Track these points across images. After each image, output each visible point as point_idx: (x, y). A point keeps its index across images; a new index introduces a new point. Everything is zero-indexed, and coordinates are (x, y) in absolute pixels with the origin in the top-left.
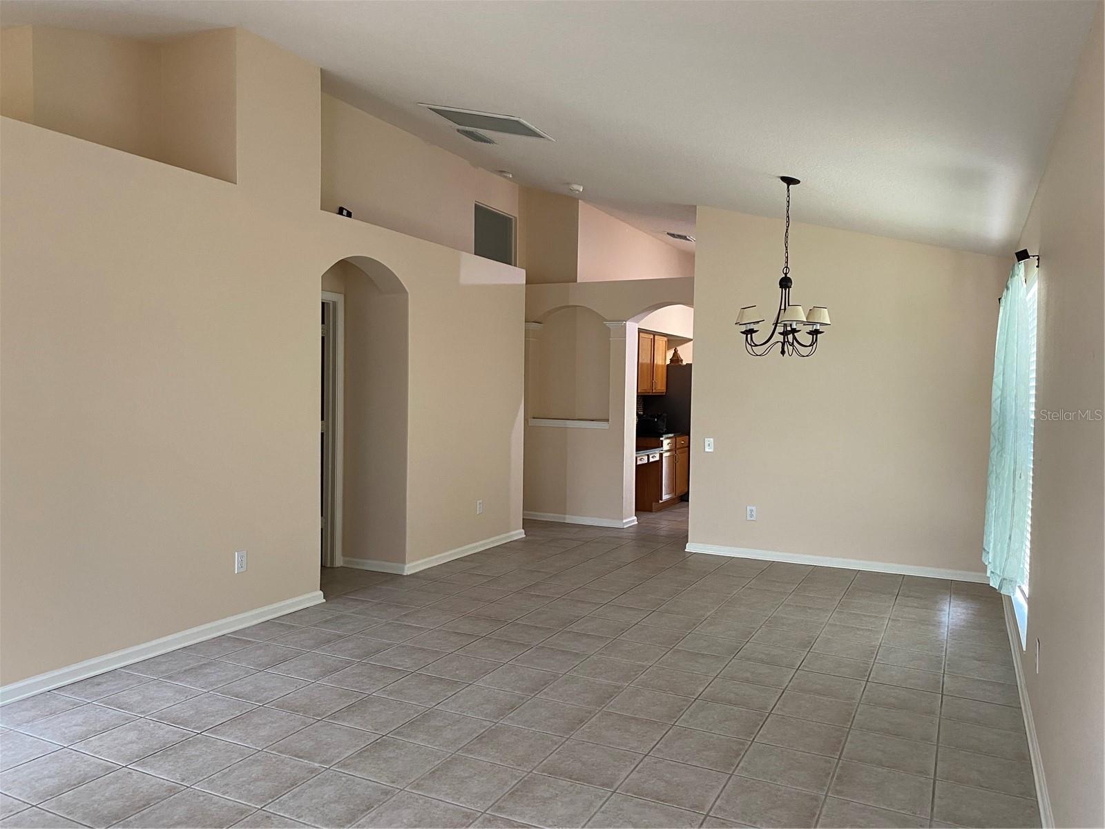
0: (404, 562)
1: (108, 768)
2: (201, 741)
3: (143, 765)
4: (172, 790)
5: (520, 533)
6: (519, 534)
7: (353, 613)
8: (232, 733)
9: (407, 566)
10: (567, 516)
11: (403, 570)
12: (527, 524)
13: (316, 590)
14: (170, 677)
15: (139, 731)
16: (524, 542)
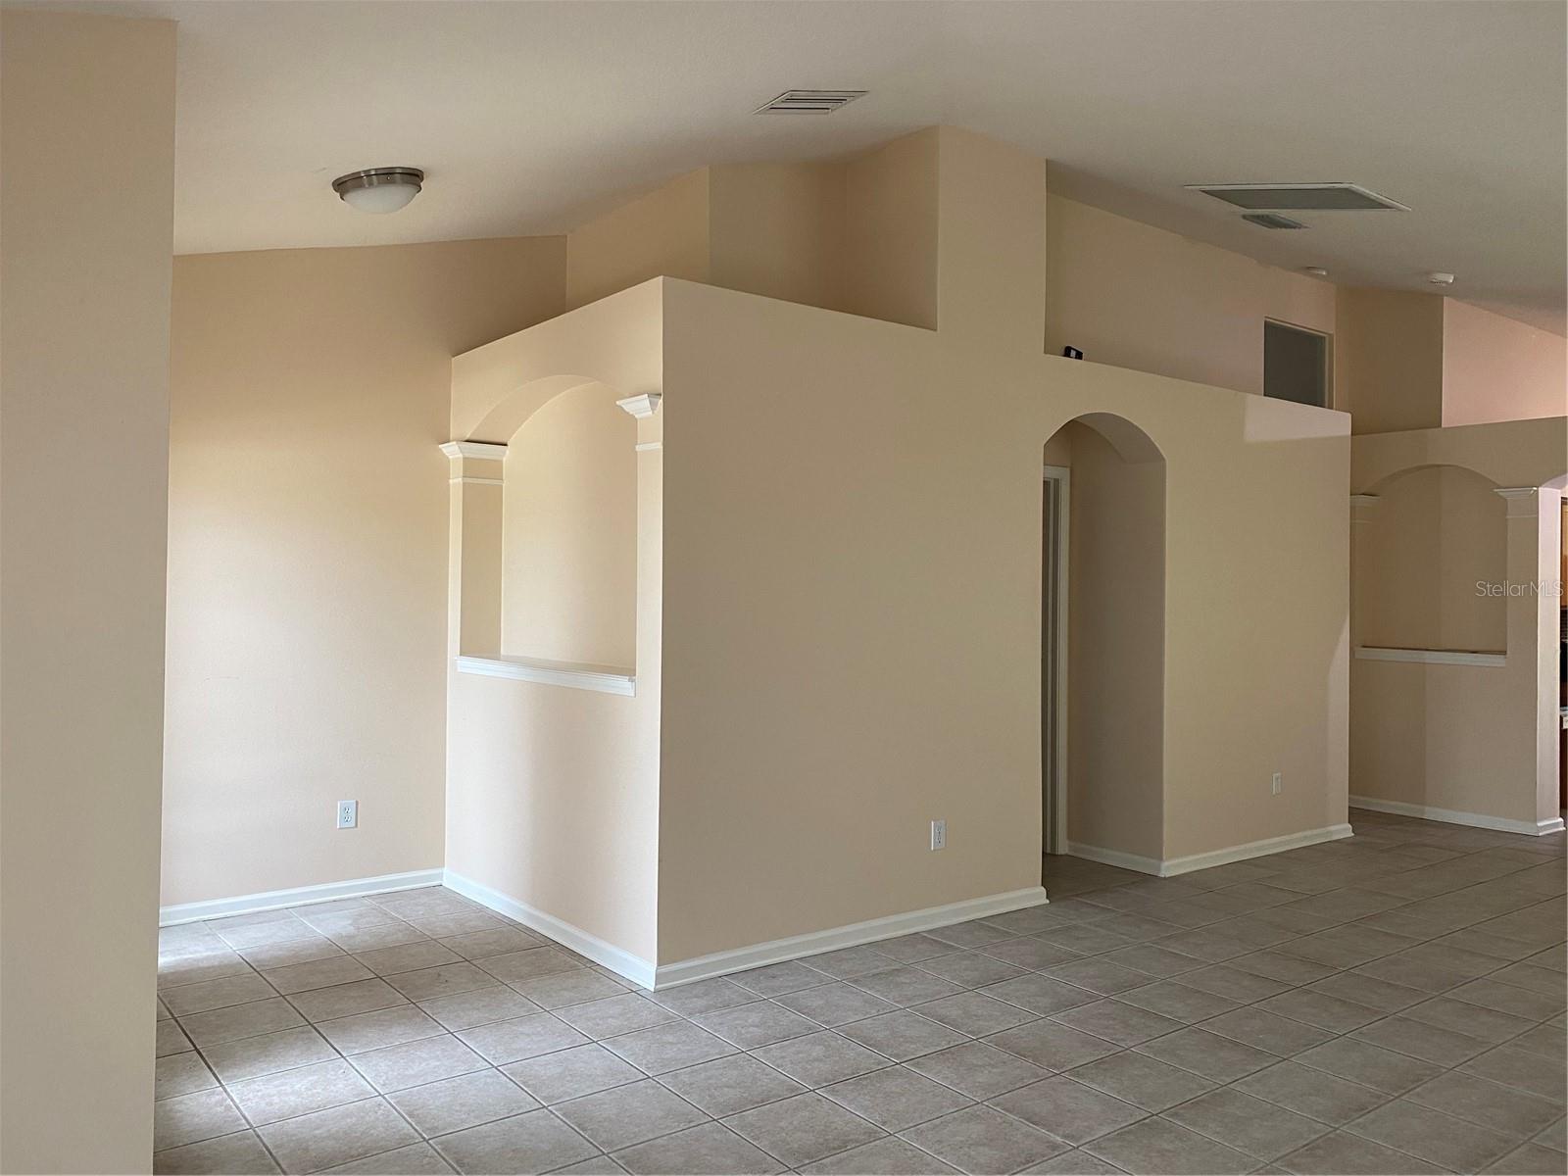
0: (1161, 859)
1: (792, 1089)
2: (901, 1075)
3: (834, 1092)
4: (872, 1135)
5: (1345, 830)
6: (1343, 830)
7: (1090, 923)
8: (940, 1072)
9: (1165, 864)
10: (1427, 808)
11: (1159, 869)
12: (1356, 815)
13: (1036, 885)
14: (856, 981)
15: (825, 1046)
16: (1353, 844)
